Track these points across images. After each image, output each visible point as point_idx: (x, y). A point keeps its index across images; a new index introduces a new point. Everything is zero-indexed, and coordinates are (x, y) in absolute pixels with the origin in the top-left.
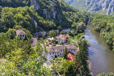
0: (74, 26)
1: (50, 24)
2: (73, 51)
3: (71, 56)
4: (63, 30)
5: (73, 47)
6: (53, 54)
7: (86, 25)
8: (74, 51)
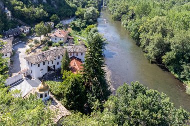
0: (80, 13)
1: (38, 13)
2: (80, 54)
3: (76, 63)
4: (61, 22)
5: (80, 48)
6: (44, 64)
7: (98, 11)
8: (82, 54)
